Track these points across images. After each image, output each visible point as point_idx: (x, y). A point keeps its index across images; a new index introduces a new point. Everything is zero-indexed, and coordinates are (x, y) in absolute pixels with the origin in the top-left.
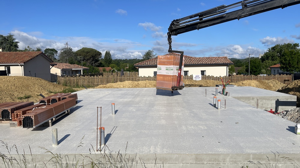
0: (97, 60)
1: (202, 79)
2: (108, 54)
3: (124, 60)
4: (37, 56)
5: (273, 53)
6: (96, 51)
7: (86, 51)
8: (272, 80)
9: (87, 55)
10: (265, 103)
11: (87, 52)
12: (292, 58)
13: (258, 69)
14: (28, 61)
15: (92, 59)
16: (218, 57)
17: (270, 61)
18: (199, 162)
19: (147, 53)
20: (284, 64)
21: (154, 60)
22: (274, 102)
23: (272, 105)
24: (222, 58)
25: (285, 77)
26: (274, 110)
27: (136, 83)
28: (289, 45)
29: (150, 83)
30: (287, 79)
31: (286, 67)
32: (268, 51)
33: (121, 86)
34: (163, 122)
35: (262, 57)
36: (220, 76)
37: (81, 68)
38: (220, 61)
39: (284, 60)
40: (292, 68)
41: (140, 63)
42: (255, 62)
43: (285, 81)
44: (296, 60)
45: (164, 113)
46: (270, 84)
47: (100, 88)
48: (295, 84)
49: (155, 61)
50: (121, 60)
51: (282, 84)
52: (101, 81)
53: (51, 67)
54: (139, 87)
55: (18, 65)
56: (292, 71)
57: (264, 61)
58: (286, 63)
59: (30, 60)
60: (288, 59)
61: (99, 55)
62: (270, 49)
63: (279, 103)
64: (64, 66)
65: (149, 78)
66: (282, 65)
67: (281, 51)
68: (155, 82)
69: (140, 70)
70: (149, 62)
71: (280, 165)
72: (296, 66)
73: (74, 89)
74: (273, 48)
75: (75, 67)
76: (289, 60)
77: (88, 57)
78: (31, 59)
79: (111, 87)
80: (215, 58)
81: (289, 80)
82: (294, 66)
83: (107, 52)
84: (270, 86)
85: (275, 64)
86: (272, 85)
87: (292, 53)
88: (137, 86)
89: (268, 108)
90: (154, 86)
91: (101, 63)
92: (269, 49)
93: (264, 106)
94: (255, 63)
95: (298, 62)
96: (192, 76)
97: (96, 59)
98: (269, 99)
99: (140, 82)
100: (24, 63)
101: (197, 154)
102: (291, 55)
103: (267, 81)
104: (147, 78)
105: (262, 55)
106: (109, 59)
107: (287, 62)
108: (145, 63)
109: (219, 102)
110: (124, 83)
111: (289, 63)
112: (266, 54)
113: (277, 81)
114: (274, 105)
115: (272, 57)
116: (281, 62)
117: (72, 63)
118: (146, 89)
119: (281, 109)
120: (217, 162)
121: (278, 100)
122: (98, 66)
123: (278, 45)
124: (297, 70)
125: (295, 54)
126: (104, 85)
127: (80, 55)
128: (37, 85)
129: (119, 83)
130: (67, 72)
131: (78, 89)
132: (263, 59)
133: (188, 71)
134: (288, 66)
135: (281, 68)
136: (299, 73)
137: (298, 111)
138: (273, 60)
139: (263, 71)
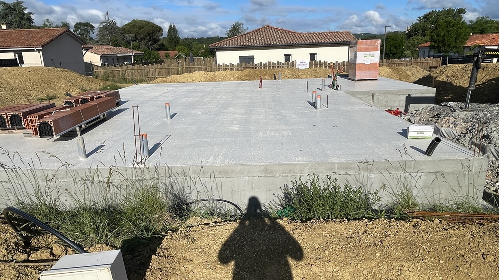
0: (155, 39)
1: (310, 67)
2: (172, 30)
3: (198, 40)
4: (61, 35)
5: (425, 25)
6: (153, 25)
7: (137, 25)
8: (411, 66)
9: (141, 31)
10: (391, 100)
11: (140, 28)
12: (448, 32)
13: (400, 50)
14: (48, 43)
15: (148, 38)
16: (337, 32)
17: (419, 37)
18: (270, 174)
19: (234, 28)
20: (435, 42)
21: (239, 38)
22: (403, 98)
23: (399, 103)
24: (342, 33)
25: (432, 61)
26: (402, 109)
27: (211, 74)
29: (232, 74)
30: (433, 66)
31: (438, 46)
32: (417, 22)
33: (189, 80)
34: (236, 127)
35: (409, 31)
36: (337, 62)
37: (130, 53)
38: (338, 39)
39: (437, 36)
40: (446, 48)
41: (218, 43)
42: (395, 39)
43: (430, 67)
45: (240, 116)
46: (407, 72)
47: (158, 82)
49: (241, 39)
50: (193, 39)
51: (425, 71)
52: (159, 72)
53: (84, 52)
54: (215, 81)
55: (33, 51)
57: (411, 38)
58: (439, 39)
59: (50, 42)
60: (442, 34)
61: (159, 31)
62: (422, 18)
63: (410, 100)
64: (105, 50)
65: (231, 67)
66: (433, 44)
68: (239, 72)
69: (218, 54)
70: (232, 41)
71: (373, 176)
72: (453, 45)
73: (119, 84)
74: (426, 17)
75: (122, 52)
76: (444, 36)
77: (142, 36)
78: (52, 40)
79: (174, 81)
80: (331, 34)
81: (436, 67)
82: (450, 45)
83: (171, 26)
84: (408, 75)
85: (425, 42)
86: (410, 74)
87: (449, 24)
88: (212, 79)
89: (394, 106)
90: (238, 78)
91: (162, 45)
92: (420, 18)
93: (389, 103)
94: (395, 41)
95: (456, 39)
96: (294, 62)
97: (155, 37)
98: (396, 93)
99: (216, 73)
100: (42, 47)
101: (267, 165)
102: (447, 27)
103: (403, 68)
104: (228, 66)
105: (409, 29)
106: (175, 37)
107: (440, 39)
108: (225, 43)
109: (319, 99)
110: (193, 75)
111: (443, 41)
112: (414, 26)
113: (418, 67)
114: (404, 103)
115: (423, 31)
116: (432, 39)
117: (116, 45)
118: (224, 83)
119: (413, 107)
120: (292, 174)
121: (409, 94)
122: (159, 50)
123: (433, 12)
124: (454, 50)
126: (164, 79)
127: (129, 32)
128: (63, 80)
129: (186, 75)
130: (110, 60)
131: (126, 84)
132: (409, 35)
133: (291, 55)
134: (441, 45)
135: (431, 47)
136: (456, 55)
137: (430, 110)
138: (424, 36)
139: (407, 52)
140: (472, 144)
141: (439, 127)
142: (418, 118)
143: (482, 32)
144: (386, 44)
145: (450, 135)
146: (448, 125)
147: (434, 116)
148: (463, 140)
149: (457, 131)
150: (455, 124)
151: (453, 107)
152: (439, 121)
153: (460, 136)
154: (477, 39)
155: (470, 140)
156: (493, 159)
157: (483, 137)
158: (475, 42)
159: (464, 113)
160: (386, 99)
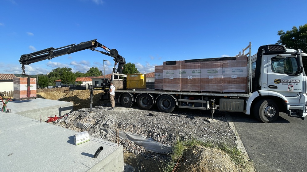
5: (56, 73)
20: (63, 80)
22: (57, 109)
25: (65, 88)
26: (58, 116)
28: (65, 69)
31: (65, 82)
40: (68, 82)
42: (43, 78)
43: (65, 91)
48: (71, 94)
51: (63, 93)
56: (69, 84)
63: (61, 110)
66: (63, 81)
67: (61, 71)
72: (71, 81)
74: (56, 70)
81: (67, 91)
85: (58, 79)
89: (53, 115)
95: (72, 79)
98: (53, 108)
105: (49, 74)
111: (67, 79)
112: (51, 73)
113: (59, 92)
114: (58, 112)
115: (56, 75)
116: (61, 79)
119: (63, 113)
121: (60, 107)
123: (59, 68)
124: (72, 83)
125: (70, 74)
132: (49, 76)
136: (73, 85)
137: (75, 115)
138: (57, 77)
139: (50, 84)
140: (101, 129)
141: (83, 124)
142: (69, 120)
143: (79, 76)
144: (38, 80)
145: (89, 127)
146: (86, 122)
147: (77, 118)
148: (96, 128)
149: (92, 124)
150: (89, 120)
151: (85, 111)
152: (81, 120)
153: (94, 126)
154: (78, 79)
155: (99, 127)
157: (104, 125)
158: (78, 80)
159: (92, 115)
160: (47, 112)
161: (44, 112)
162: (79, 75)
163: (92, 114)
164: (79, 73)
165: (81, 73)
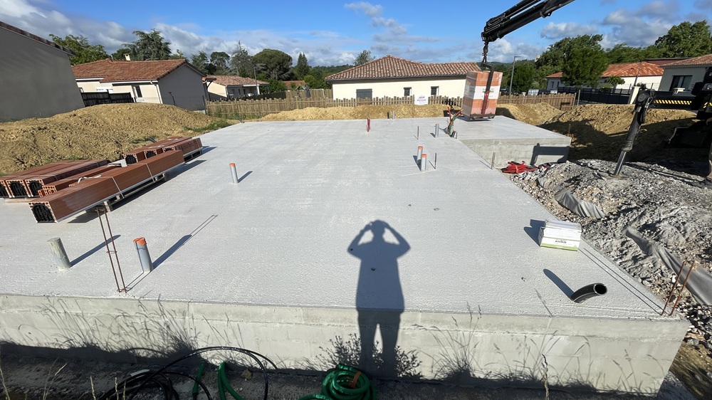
0: (285, 69)
1: (429, 103)
2: (302, 58)
3: (329, 68)
4: (178, 67)
5: (557, 53)
6: (283, 55)
7: (268, 54)
8: (541, 104)
9: (271, 61)
10: (515, 150)
11: (271, 57)
14: (164, 76)
15: (278, 67)
16: (461, 63)
17: (549, 67)
18: (312, 321)
19: (362, 56)
20: (568, 74)
21: (357, 70)
22: (531, 148)
23: (527, 154)
24: (467, 64)
25: (565, 97)
26: (528, 163)
27: (322, 110)
28: (585, 39)
30: (566, 101)
31: (571, 78)
32: (548, 50)
33: (300, 117)
35: (539, 60)
36: (458, 97)
37: (257, 84)
38: (462, 70)
39: (570, 67)
40: (580, 80)
42: (523, 69)
43: (562, 104)
44: (590, 65)
46: (536, 111)
47: (268, 119)
48: (575, 113)
49: (360, 70)
50: (324, 68)
51: (556, 109)
52: (271, 107)
53: (208, 83)
54: (326, 118)
55: (149, 84)
56: (580, 84)
57: (540, 67)
58: (572, 71)
59: (166, 74)
60: (577, 65)
61: (289, 61)
63: (539, 150)
64: (232, 81)
65: (344, 102)
66: (565, 75)
67: (570, 48)
68: (352, 108)
70: (349, 73)
72: (587, 76)
73: (228, 121)
74: (558, 45)
75: (248, 83)
76: (579, 66)
77: (272, 65)
78: (169, 73)
79: (284, 119)
80: (455, 65)
81: (568, 103)
82: (584, 76)
83: (300, 55)
84: (536, 114)
85: (556, 72)
86: (539, 112)
87: (586, 53)
88: (322, 117)
89: (519, 158)
90: (351, 115)
91: (292, 74)
92: (552, 46)
93: (513, 154)
94: (524, 71)
95: (592, 70)
96: (413, 97)
97: (285, 67)
98: (523, 143)
99: (328, 109)
100: (158, 79)
101: (308, 309)
102: (583, 57)
103: (532, 105)
105: (539, 57)
106: (305, 66)
107: (575, 69)
108: (342, 75)
109: (424, 159)
110: (304, 111)
111: (577, 72)
112: (545, 55)
113: (549, 104)
114: (531, 154)
115: (554, 60)
116: (564, 70)
117: (244, 75)
119: (541, 159)
120: (348, 324)
121: (538, 144)
122: (288, 79)
123: (566, 39)
124: (589, 82)
125: (591, 55)
126: (275, 115)
127: (261, 62)
128: (166, 118)
129: (297, 111)
130: (237, 91)
131: (235, 121)
132: (539, 64)
133: (411, 88)
134: (574, 77)
135: (563, 79)
136: (590, 87)
137: (565, 171)
138: (554, 65)
139: (536, 83)
140: (629, 234)
141: (578, 201)
144: (514, 74)
145: (593, 214)
146: (590, 199)
147: (569, 181)
148: (614, 226)
149: (604, 209)
150: (601, 198)
151: (596, 169)
152: (578, 190)
153: (609, 219)
154: (613, 69)
155: (625, 227)
156: (663, 267)
157: (646, 226)
158: (611, 72)
159: (615, 183)
160: (510, 149)
161: (504, 147)
162: (619, 56)
163: (615, 181)
164: (625, 50)
165: (630, 49)
